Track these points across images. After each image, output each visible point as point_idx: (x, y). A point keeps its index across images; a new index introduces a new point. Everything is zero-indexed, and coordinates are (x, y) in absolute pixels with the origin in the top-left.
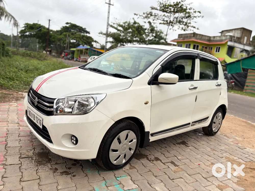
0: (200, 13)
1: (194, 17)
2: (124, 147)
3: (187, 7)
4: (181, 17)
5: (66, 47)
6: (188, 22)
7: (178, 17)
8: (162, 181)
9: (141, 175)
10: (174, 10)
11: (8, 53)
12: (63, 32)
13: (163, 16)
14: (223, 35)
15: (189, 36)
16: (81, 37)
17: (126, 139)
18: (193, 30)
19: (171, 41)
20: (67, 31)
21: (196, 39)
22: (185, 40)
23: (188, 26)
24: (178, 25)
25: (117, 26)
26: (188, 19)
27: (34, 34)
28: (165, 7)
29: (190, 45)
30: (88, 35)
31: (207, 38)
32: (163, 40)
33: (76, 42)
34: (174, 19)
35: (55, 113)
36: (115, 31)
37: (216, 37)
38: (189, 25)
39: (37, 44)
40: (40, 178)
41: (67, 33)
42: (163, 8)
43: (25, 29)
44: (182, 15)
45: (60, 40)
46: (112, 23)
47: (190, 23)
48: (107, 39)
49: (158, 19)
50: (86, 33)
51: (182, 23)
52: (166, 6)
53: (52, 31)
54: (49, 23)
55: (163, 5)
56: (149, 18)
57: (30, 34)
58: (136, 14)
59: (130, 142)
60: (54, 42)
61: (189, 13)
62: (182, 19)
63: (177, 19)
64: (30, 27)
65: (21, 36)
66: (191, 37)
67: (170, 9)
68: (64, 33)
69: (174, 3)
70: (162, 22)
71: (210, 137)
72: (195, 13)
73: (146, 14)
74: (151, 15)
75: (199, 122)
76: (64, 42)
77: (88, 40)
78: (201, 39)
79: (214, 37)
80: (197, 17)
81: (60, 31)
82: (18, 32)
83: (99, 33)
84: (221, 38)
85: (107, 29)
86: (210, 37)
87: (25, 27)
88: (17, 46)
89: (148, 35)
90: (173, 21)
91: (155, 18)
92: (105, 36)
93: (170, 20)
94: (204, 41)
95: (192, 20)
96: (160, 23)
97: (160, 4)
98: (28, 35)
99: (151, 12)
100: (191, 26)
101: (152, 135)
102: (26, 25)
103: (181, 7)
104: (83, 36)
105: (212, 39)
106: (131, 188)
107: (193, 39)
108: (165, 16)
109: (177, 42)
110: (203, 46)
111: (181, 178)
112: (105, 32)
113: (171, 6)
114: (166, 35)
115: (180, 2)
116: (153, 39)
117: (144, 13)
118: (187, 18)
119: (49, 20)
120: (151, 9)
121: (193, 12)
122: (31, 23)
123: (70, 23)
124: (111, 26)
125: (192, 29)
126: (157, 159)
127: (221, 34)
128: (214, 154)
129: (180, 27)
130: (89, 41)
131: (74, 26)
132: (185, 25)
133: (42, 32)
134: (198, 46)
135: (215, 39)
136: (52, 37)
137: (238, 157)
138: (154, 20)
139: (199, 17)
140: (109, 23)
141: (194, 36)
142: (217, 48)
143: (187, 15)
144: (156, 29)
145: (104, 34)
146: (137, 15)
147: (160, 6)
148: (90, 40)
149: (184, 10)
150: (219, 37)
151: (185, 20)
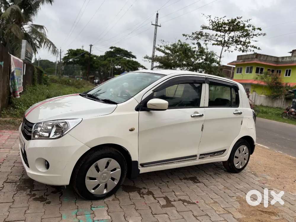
0: (261, 30)
1: (254, 35)
2: (104, 176)
3: (244, 24)
4: (237, 35)
5: (110, 74)
6: (246, 41)
7: (234, 36)
8: (141, 215)
9: (120, 207)
10: (229, 28)
11: (46, 81)
12: (107, 57)
13: (216, 36)
14: (294, 55)
15: (250, 57)
16: (126, 62)
17: (106, 167)
18: (253, 51)
19: (228, 64)
20: (112, 57)
21: (260, 60)
22: (246, 62)
23: (247, 47)
24: (234, 45)
25: (165, 49)
26: (246, 38)
27: (77, 61)
28: (218, 26)
29: (251, 68)
30: (134, 59)
31: (273, 59)
32: (215, 62)
33: (121, 68)
34: (229, 38)
35: (32, 137)
36: (162, 55)
37: (285, 58)
38: (249, 44)
39: (81, 71)
40: (14, 201)
41: (111, 58)
42: (216, 27)
43: (68, 56)
44: (238, 33)
45: (104, 66)
46: (158, 45)
47: (249, 43)
48: (153, 64)
49: (210, 39)
50: (133, 58)
51: (239, 43)
52: (219, 24)
53: (95, 56)
54: (91, 48)
55: (216, 23)
56: (199, 38)
57: (73, 60)
58: (186, 34)
59: (112, 171)
60: (97, 68)
61: (247, 30)
62: (239, 38)
63: (232, 38)
64: (73, 53)
65: (65, 62)
66: (252, 58)
67: (224, 28)
68: (109, 59)
69: (228, 20)
70: (216, 43)
71: (232, 174)
72: (255, 30)
73: (195, 34)
74: (202, 35)
75: (211, 155)
76: (108, 68)
77: (133, 66)
78: (265, 61)
79: (283, 58)
80: (257, 35)
81: (104, 56)
82: (61, 59)
83: (145, 58)
84: (291, 59)
85: (154, 52)
86: (278, 58)
87: (68, 53)
88: (59, 73)
89: (198, 58)
90: (228, 41)
91: (207, 38)
92: (151, 61)
93: (225, 41)
94: (270, 63)
95: (252, 39)
96: (213, 44)
97: (212, 22)
98: (72, 62)
99: (201, 32)
100: (251, 46)
101: (142, 165)
102: (70, 52)
103: (237, 24)
104: (129, 61)
105: (280, 60)
106: (102, 219)
107: (256, 61)
108: (218, 36)
109: (237, 65)
110: (269, 69)
111: (166, 214)
112: (150, 56)
113: (225, 24)
114: (220, 57)
115: (235, 19)
116: (203, 62)
117: (193, 34)
118: (245, 36)
119: (91, 46)
120: (202, 28)
121: (251, 30)
122: (75, 49)
123: (115, 47)
124: (158, 49)
125: (253, 49)
126: (150, 193)
127: (292, 55)
128: (225, 192)
129: (237, 48)
130: (135, 67)
131: (118, 51)
132: (243, 45)
133: (85, 58)
134: (262, 70)
135: (284, 60)
136: (96, 63)
137: (253, 198)
138: (206, 41)
139: (259, 35)
140: (156, 46)
141: (256, 57)
142: (287, 71)
143: (245, 33)
144: (206, 51)
145: (150, 58)
146: (186, 36)
147: (212, 25)
148: (136, 65)
149: (241, 28)
150: (289, 57)
151: (243, 39)
